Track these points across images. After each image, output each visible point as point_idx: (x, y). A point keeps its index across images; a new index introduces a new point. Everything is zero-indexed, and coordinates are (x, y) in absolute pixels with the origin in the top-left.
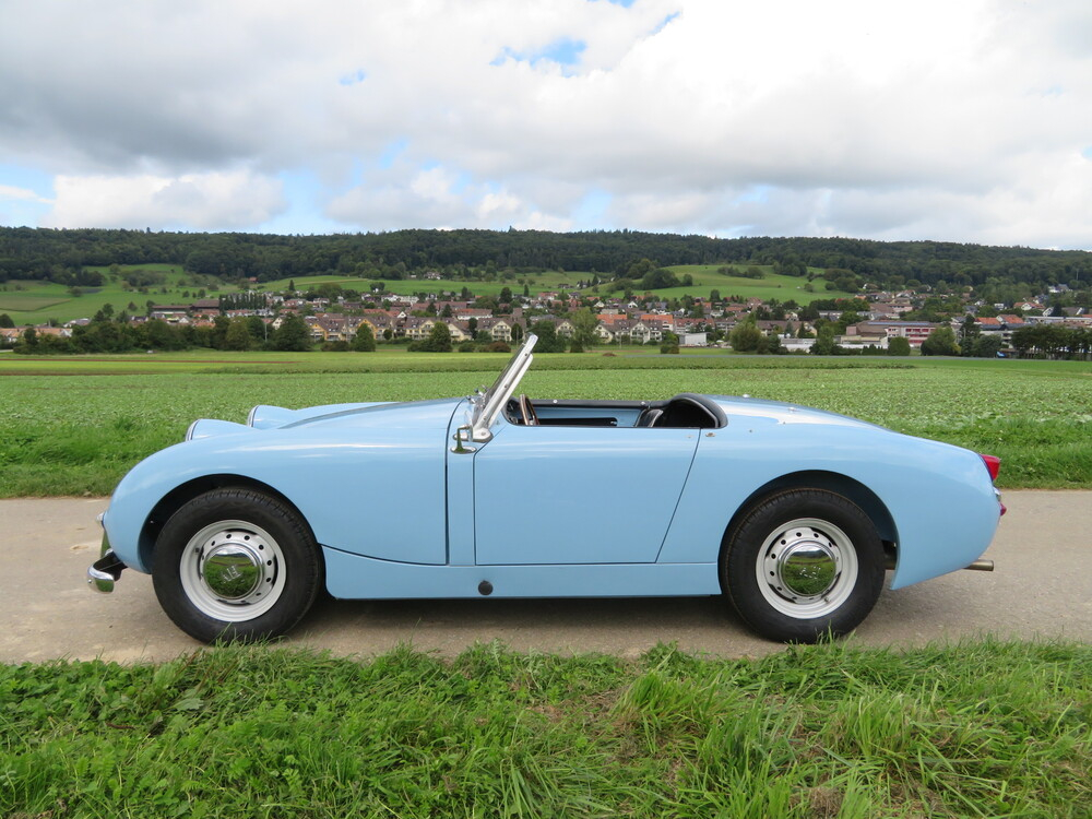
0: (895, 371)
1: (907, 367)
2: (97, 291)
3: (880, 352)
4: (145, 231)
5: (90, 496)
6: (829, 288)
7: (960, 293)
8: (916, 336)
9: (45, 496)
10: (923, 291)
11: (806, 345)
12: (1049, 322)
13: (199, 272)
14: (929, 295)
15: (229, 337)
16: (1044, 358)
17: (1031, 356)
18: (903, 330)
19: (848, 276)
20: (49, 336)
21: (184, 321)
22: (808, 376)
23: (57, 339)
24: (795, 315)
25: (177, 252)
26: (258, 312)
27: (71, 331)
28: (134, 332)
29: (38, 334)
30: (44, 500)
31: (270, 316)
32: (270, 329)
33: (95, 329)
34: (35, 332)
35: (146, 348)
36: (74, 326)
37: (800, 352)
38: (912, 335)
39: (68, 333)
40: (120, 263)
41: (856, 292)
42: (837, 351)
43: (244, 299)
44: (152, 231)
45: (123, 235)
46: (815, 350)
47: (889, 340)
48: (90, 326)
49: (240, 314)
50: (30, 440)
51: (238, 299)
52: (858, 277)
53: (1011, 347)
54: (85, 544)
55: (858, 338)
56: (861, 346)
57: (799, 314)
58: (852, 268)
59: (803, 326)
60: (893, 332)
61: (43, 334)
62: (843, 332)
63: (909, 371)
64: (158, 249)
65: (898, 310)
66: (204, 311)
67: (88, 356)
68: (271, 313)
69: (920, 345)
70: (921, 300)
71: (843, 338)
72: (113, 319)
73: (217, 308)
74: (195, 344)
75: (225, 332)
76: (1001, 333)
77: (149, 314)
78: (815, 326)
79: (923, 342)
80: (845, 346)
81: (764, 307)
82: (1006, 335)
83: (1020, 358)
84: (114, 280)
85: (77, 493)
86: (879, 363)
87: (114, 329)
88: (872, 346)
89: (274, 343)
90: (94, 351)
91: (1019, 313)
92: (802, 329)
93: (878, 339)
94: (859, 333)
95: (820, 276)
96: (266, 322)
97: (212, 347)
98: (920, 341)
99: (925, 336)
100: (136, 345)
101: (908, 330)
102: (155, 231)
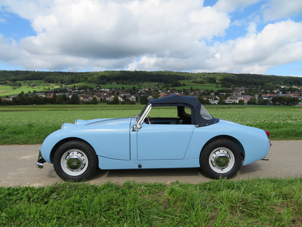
0: (240, 109)
1: (244, 108)
2: (19, 88)
3: (236, 104)
4: (33, 71)
5: (21, 144)
6: (222, 86)
7: (258, 88)
8: (246, 99)
9: (9, 144)
10: (248, 87)
11: (216, 102)
12: (281, 95)
13: (49, 82)
14: (249, 88)
15: (57, 100)
16: (280, 105)
17: (277, 105)
18: (243, 98)
19: (227, 83)
20: (6, 100)
21: (44, 96)
22: (217, 110)
23: (8, 101)
24: (213, 94)
25: (42, 77)
26: (65, 94)
27: (12, 99)
28: (30, 99)
29: (2, 100)
30: (9, 146)
31: (68, 95)
32: (68, 98)
33: (19, 98)
34: (2, 99)
35: (33, 104)
36: (13, 98)
37: (215, 104)
38: (245, 99)
39: (11, 99)
40: (26, 80)
41: (230, 87)
42: (225, 104)
43: (61, 90)
44: (35, 71)
45: (27, 72)
46: (219, 103)
47: (239, 100)
48: (17, 97)
49: (60, 94)
50: (4, 129)
51: (59, 90)
52: (230, 83)
53: (271, 102)
54: (22, 157)
55: (230, 100)
56: (231, 102)
57: (214, 94)
58: (228, 81)
59: (215, 97)
60: (240, 98)
61: (4, 100)
62: (226, 99)
63: (244, 109)
64: (37, 76)
65: (241, 92)
66: (50, 93)
67: (17, 106)
68: (69, 94)
69: (247, 102)
70: (247, 90)
71: (226, 100)
72: (24, 95)
73: (53, 92)
74: (47, 102)
75: (55, 99)
76: (269, 98)
77: (34, 94)
78: (219, 97)
79: (248, 101)
80: (227, 102)
81: (205, 92)
82: (270, 99)
83: (274, 105)
84: (25, 85)
85: (18, 144)
86: (236, 107)
87: (24, 98)
88: (234, 102)
89: (70, 102)
90: (18, 105)
91: (274, 93)
92: (215, 98)
93: (236, 100)
94: (230, 99)
95: (220, 83)
96: (67, 96)
97: (52, 103)
98: (247, 101)
99: (248, 99)
100: (30, 103)
101: (244, 98)
102: (36, 71)
